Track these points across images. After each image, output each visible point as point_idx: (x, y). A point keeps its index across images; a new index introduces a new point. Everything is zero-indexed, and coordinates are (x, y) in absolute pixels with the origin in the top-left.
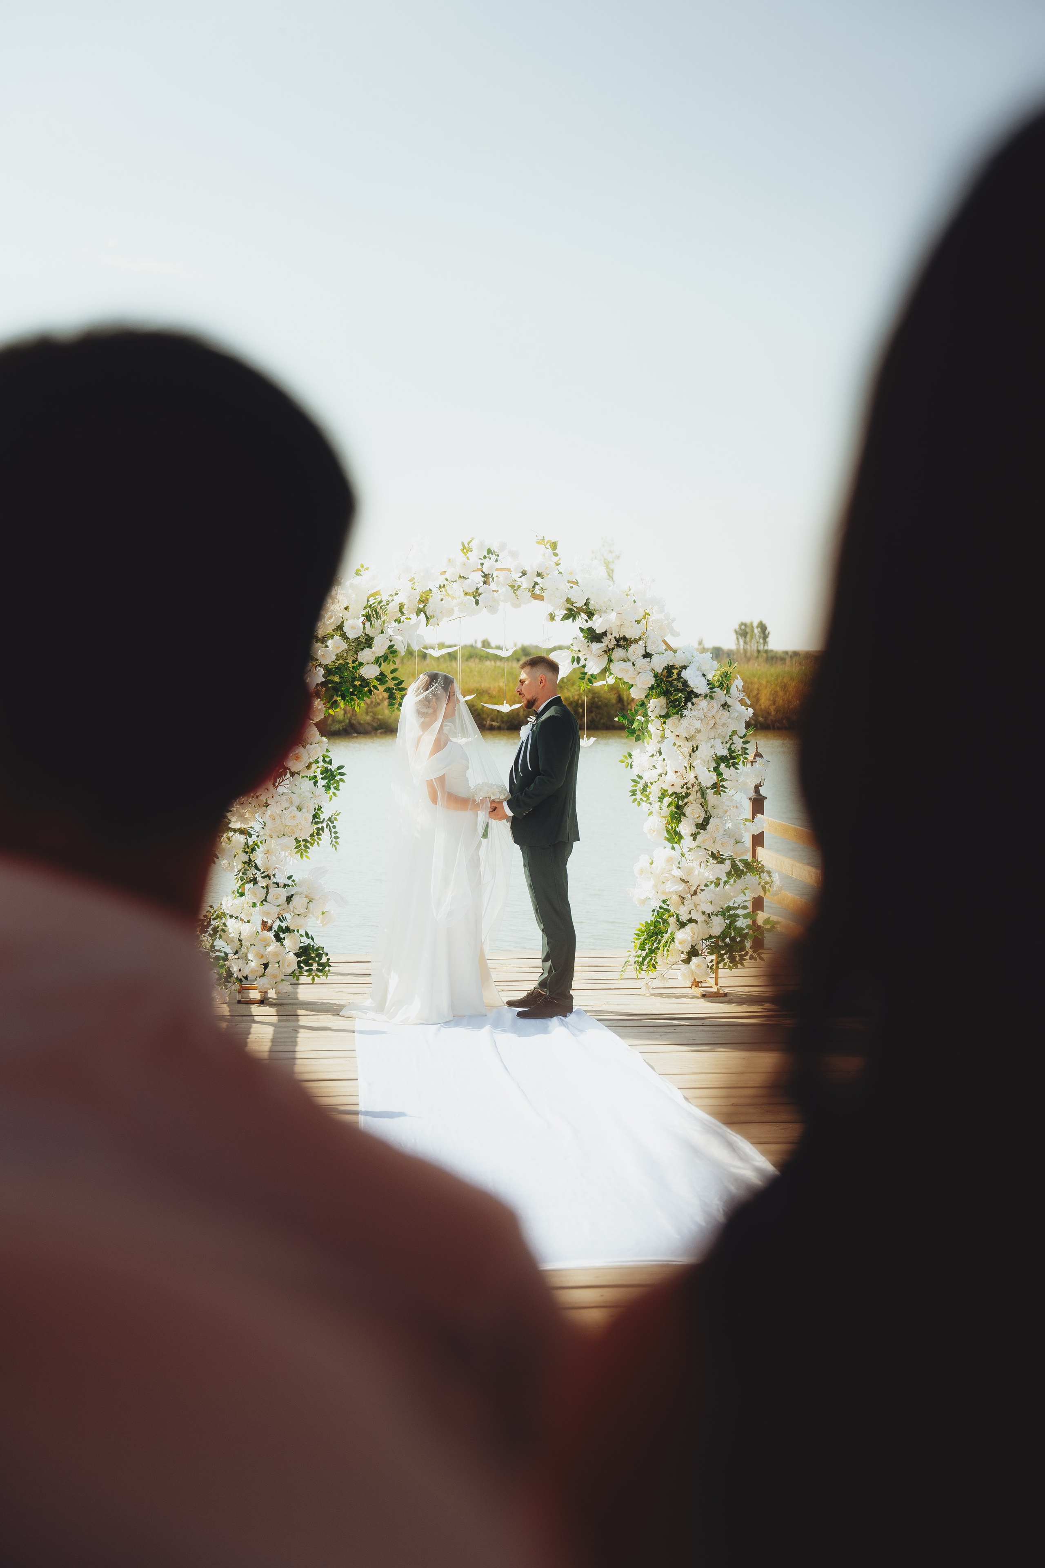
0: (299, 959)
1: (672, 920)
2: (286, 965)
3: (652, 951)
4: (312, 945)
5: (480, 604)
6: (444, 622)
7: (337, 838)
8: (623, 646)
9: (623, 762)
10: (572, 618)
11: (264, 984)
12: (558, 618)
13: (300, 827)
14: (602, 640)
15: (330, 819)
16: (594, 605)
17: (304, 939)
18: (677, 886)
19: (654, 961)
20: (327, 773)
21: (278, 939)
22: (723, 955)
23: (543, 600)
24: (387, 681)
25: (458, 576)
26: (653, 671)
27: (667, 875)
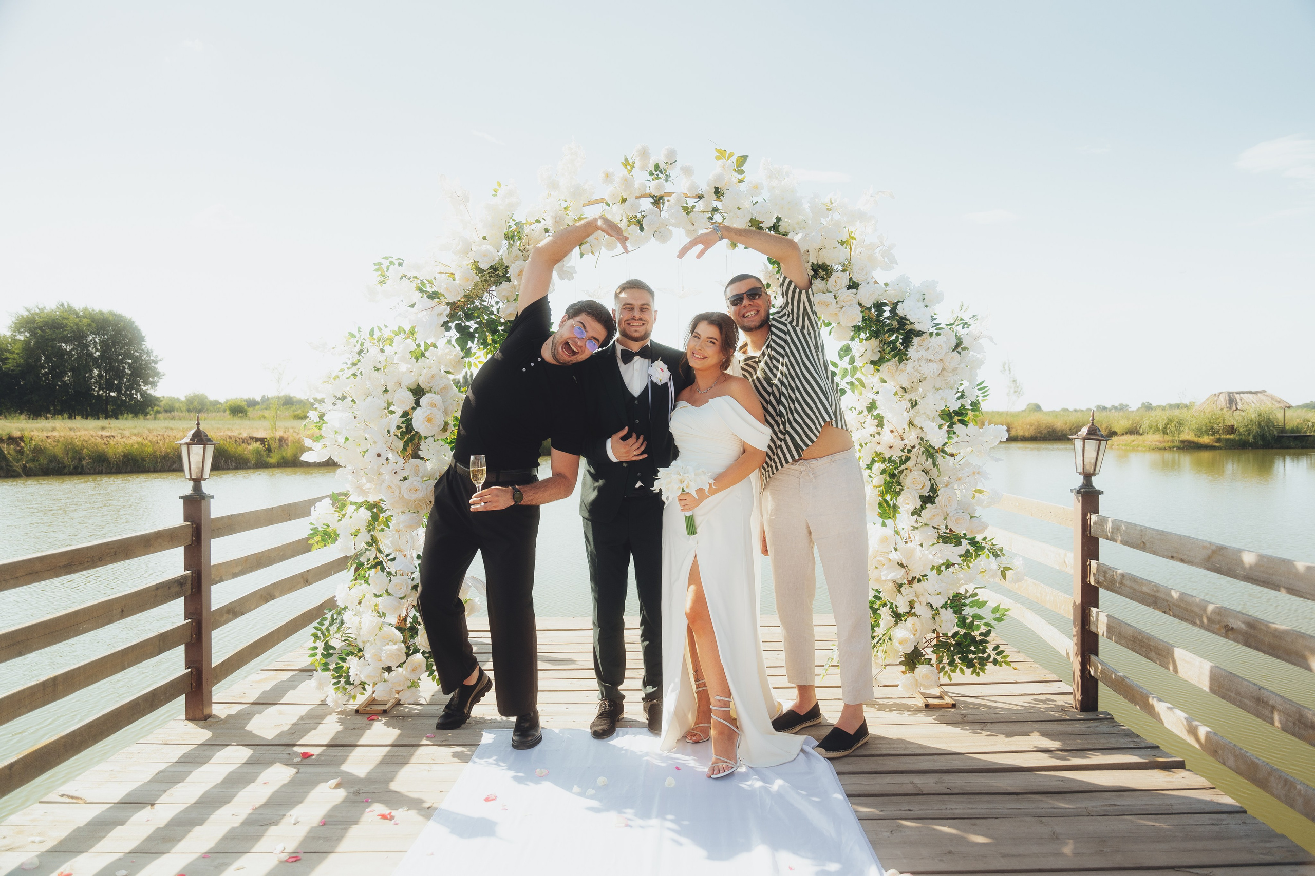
1: (885, 612)
8: (822, 277)
18: (893, 573)
25: (620, 199)
26: (860, 305)
27: (882, 559)
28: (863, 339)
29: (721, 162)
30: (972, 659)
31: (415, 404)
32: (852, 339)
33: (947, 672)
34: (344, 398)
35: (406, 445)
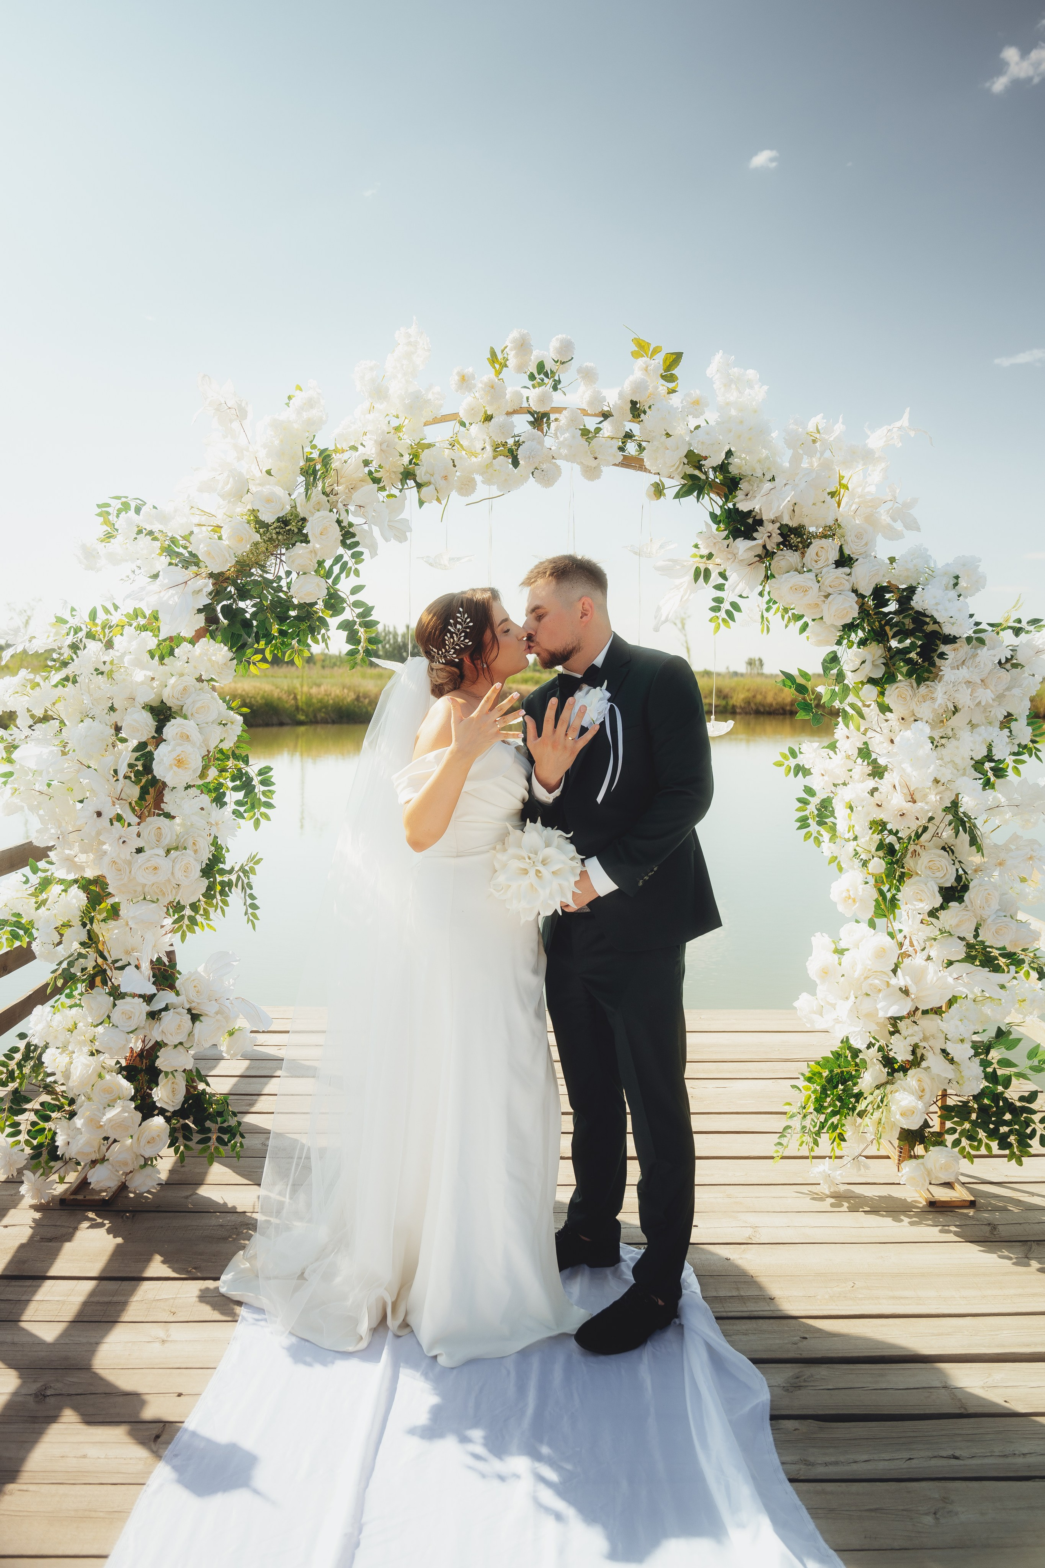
1: (872, 1059)
3: (834, 1113)
4: (211, 1090)
5: (521, 461)
8: (795, 546)
9: (779, 764)
10: (695, 494)
12: (670, 493)
14: (755, 535)
15: (241, 868)
16: (740, 468)
17: (194, 1083)
19: (838, 1127)
20: (241, 779)
23: (640, 464)
24: (344, 608)
25: (481, 416)
26: (855, 591)
27: (877, 981)
28: (853, 643)
29: (641, 362)
30: (1006, 1135)
31: (156, 732)
32: (839, 643)
33: (964, 1148)
34: (46, 718)
35: (144, 792)
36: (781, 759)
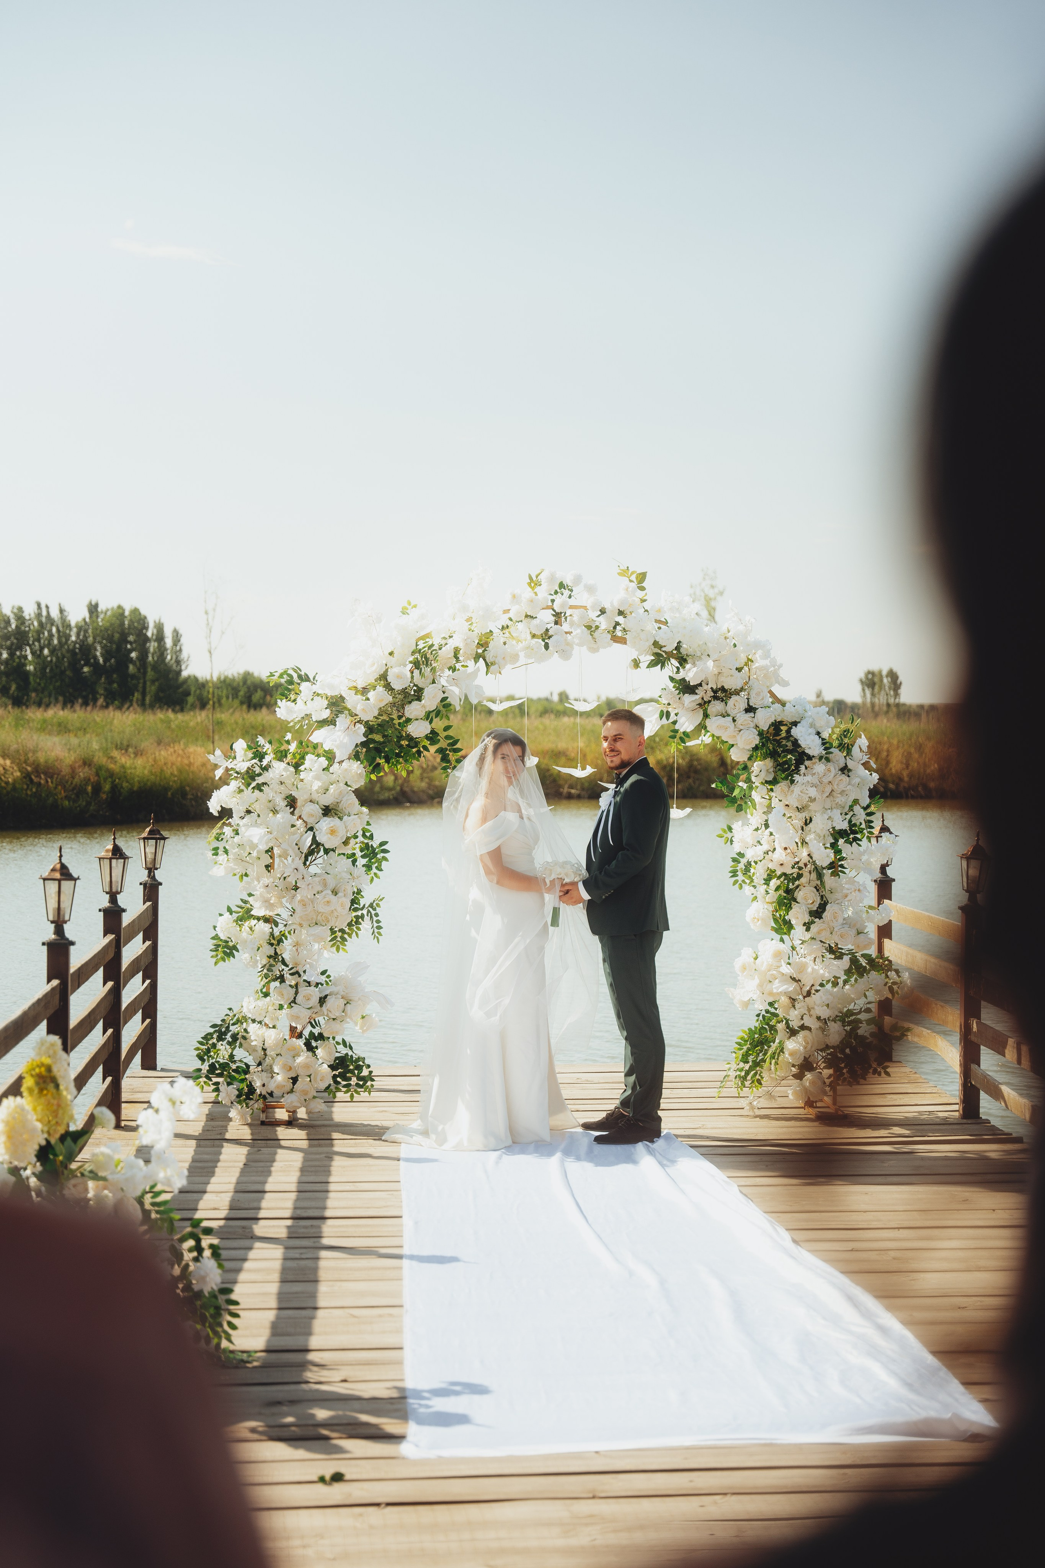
0: (334, 1072)
1: (781, 1027)
2: (319, 1079)
3: (756, 1064)
4: (350, 1054)
5: (550, 648)
6: (507, 670)
7: (379, 928)
8: (721, 698)
9: (720, 836)
10: (659, 665)
11: (292, 1102)
12: (643, 665)
13: (336, 914)
15: (371, 905)
16: (687, 650)
17: (340, 1048)
18: (786, 986)
19: (760, 1075)
20: (368, 849)
21: (310, 1048)
22: (843, 1068)
23: (625, 643)
24: (439, 740)
25: (523, 615)
26: (757, 727)
27: (775, 972)
28: (758, 758)
32: (750, 759)
36: (721, 832)
